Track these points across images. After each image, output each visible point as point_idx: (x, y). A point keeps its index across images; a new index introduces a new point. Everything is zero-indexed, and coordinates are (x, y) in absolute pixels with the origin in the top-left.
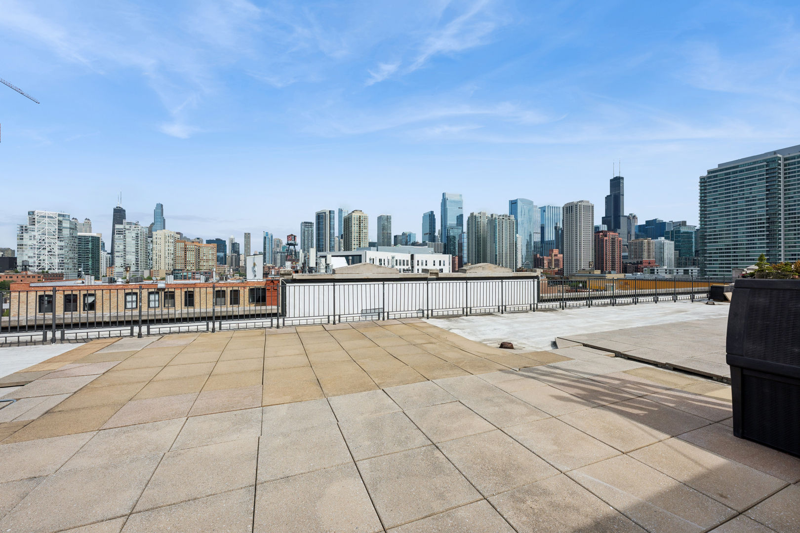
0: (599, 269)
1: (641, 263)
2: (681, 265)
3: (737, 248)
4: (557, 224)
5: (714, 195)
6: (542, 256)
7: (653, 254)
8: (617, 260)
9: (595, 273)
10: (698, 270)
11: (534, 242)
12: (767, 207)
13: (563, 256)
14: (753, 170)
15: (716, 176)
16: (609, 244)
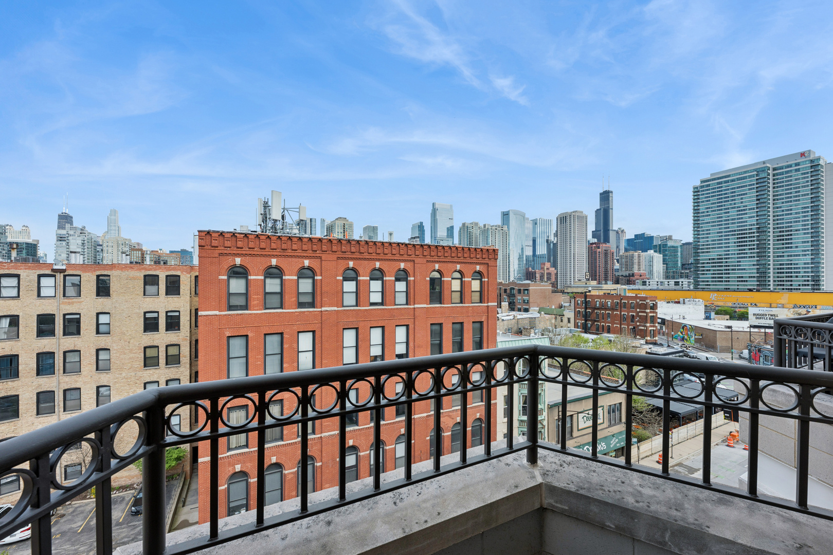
0: (594, 281)
1: (633, 275)
2: (670, 277)
3: (729, 258)
4: (548, 237)
5: (707, 205)
6: (535, 270)
7: (643, 267)
8: (609, 273)
9: (593, 284)
10: (689, 282)
11: (526, 256)
12: (757, 216)
14: (744, 179)
15: (709, 186)
16: (602, 256)
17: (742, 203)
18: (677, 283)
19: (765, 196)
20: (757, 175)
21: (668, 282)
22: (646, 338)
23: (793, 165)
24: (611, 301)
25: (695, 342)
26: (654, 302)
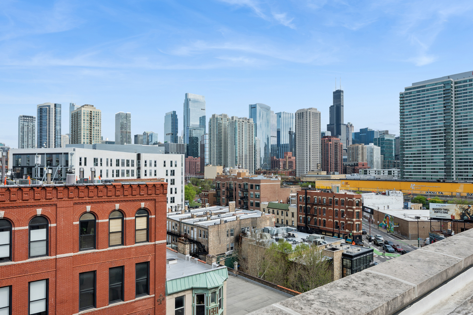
0: (325, 171)
1: (357, 165)
2: (386, 167)
3: (425, 153)
4: (290, 129)
5: (409, 109)
6: (278, 158)
7: (365, 157)
8: (339, 163)
9: (322, 174)
10: (398, 171)
11: (271, 145)
12: (444, 120)
13: (296, 158)
14: (435, 90)
15: (410, 93)
16: (333, 148)
17: (434, 108)
18: (390, 173)
19: (450, 104)
20: (444, 87)
21: (384, 171)
22: (353, 232)
23: (468, 81)
24: (326, 198)
25: (394, 230)
26: (359, 200)
